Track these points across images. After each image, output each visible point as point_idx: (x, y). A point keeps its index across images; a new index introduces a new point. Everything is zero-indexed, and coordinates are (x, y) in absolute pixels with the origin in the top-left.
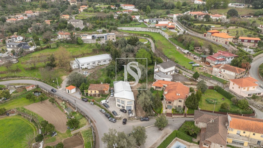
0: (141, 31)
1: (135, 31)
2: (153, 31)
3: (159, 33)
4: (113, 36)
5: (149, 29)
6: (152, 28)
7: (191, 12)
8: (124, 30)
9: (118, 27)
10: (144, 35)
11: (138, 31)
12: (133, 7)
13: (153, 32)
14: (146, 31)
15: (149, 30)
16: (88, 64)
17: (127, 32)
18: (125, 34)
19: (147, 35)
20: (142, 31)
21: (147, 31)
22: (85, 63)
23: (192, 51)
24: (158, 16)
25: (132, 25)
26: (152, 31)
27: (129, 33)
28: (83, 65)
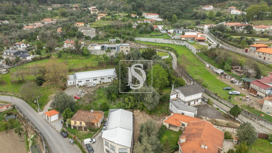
0: (162, 43)
1: (156, 43)
2: (178, 44)
3: (185, 46)
4: (127, 47)
5: (172, 40)
6: (177, 39)
7: (227, 23)
8: (142, 41)
9: (135, 37)
11: (159, 42)
12: (157, 16)
14: (169, 44)
15: (172, 42)
16: (86, 81)
17: (145, 43)
18: (143, 45)
19: (169, 47)
20: (164, 43)
21: (170, 43)
22: (83, 79)
23: (228, 71)
24: (186, 26)
25: (152, 36)
26: (176, 43)
27: (148, 45)
28: (81, 82)
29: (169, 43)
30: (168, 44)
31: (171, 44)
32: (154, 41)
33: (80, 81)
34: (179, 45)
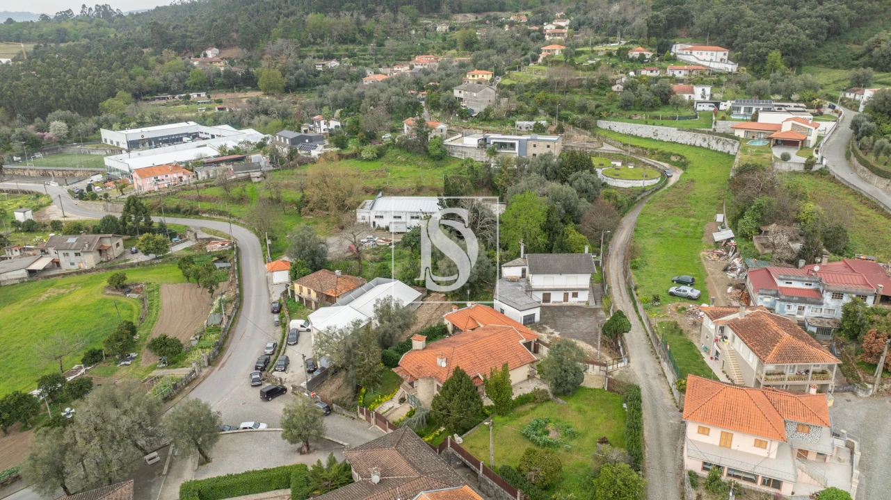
0: (674, 142)
1: (655, 140)
2: (720, 147)
4: (549, 147)
5: (708, 136)
6: (719, 134)
8: (618, 133)
9: (601, 118)
10: (673, 158)
11: (665, 140)
13: (719, 150)
14: (694, 146)
15: (705, 140)
16: (395, 217)
17: (621, 138)
18: (609, 144)
19: (684, 157)
20: (680, 141)
21: (698, 144)
22: (386, 212)
25: (657, 118)
26: (714, 146)
27: (624, 145)
28: (382, 217)
29: (693, 143)
30: (690, 145)
31: (701, 147)
32: (651, 135)
33: (379, 214)
34: (721, 153)
